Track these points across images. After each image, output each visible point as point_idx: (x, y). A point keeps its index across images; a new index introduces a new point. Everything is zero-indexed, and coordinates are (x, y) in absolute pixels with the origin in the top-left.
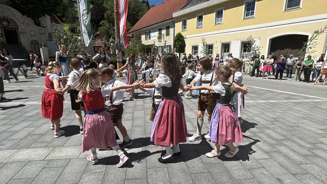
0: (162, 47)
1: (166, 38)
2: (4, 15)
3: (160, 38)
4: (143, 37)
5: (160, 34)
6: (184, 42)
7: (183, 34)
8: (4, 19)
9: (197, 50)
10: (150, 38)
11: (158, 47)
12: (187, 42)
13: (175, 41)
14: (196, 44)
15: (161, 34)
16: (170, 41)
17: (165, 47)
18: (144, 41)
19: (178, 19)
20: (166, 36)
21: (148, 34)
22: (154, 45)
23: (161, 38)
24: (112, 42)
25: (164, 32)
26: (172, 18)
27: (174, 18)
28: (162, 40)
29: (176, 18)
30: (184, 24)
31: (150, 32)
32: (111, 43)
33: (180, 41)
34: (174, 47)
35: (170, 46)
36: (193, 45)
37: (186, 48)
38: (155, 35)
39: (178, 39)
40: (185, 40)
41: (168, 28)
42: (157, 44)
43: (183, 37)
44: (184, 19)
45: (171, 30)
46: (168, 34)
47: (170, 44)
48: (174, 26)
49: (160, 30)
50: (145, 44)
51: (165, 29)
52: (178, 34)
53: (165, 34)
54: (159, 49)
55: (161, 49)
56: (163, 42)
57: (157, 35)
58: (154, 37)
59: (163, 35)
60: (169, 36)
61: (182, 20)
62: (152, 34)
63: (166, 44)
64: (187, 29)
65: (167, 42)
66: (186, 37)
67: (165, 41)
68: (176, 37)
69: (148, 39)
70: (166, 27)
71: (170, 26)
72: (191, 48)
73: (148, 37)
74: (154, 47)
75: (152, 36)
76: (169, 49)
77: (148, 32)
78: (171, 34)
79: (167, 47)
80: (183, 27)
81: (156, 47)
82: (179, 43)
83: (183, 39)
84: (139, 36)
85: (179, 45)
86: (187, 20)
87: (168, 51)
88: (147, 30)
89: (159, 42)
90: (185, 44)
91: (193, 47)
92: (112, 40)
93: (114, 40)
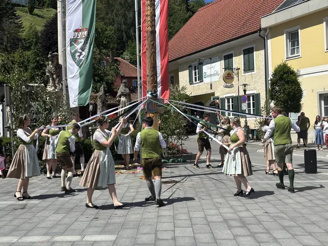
0: (233, 98)
1: (246, 77)
3: (228, 77)
4: (184, 76)
6: (298, 85)
7: (293, 65)
10: (201, 79)
11: (223, 100)
12: (304, 83)
13: (272, 85)
15: (232, 69)
16: (256, 84)
17: (243, 98)
18: (187, 86)
19: (275, 31)
20: (245, 71)
21: (196, 69)
22: (213, 94)
23: (232, 78)
24: (122, 95)
25: (238, 61)
26: (260, 30)
27: (265, 29)
28: (235, 82)
29: (271, 28)
30: (294, 39)
31: (201, 64)
32: (120, 96)
33: (288, 82)
34: (272, 95)
35: (256, 97)
36: (322, 91)
37: (302, 99)
38: (214, 70)
39: (281, 78)
40: (300, 79)
41: (248, 52)
42: (221, 92)
43: (292, 73)
44: (291, 31)
45: (258, 56)
46: (249, 67)
47: (255, 92)
48: (265, 47)
49: (228, 58)
50: (188, 93)
51: (242, 55)
52: (280, 66)
53: (242, 68)
54: (226, 104)
55: (231, 104)
56: (236, 88)
57: (219, 72)
58: (211, 75)
59: (236, 72)
60: (253, 73)
61: (285, 31)
62: (206, 68)
63: (247, 93)
64: (300, 54)
65: (247, 88)
66: (302, 72)
67: (245, 85)
68: (275, 75)
69: (196, 81)
70: (244, 51)
71: (254, 46)
72: (316, 98)
73: (196, 78)
74: (213, 99)
75: (208, 74)
76: (253, 103)
77: (195, 67)
78: (258, 69)
79: (249, 100)
80: (290, 48)
81: (218, 101)
82: (285, 89)
83: (294, 78)
84: (173, 74)
85: (284, 92)
86: (299, 30)
87: (252, 108)
88: (195, 60)
89: (226, 87)
90: (301, 90)
91: (321, 95)
92: (123, 91)
93: (128, 90)
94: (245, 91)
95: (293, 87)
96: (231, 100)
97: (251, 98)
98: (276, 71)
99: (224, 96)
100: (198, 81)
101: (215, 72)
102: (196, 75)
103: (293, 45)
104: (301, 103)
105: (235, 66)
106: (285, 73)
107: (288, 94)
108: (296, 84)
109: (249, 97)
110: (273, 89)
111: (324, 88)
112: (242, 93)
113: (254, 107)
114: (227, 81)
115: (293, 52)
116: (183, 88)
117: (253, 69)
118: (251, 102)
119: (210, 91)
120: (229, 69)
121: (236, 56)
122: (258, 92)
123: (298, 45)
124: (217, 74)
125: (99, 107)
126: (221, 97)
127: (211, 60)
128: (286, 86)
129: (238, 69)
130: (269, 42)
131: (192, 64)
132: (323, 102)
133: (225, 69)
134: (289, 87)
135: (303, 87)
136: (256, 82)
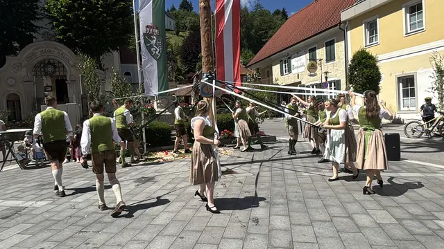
0: (318, 85)
1: (325, 66)
2: (50, 57)
3: (312, 67)
4: (276, 69)
5: (313, 58)
6: (377, 69)
7: (372, 51)
8: (49, 63)
9: (413, 84)
10: (290, 71)
12: (383, 68)
13: (350, 70)
14: (407, 72)
15: (315, 60)
18: (280, 78)
20: (327, 61)
21: (286, 61)
22: (300, 82)
23: (316, 68)
25: (321, 53)
26: (340, 23)
27: (345, 22)
28: (318, 71)
29: (350, 21)
30: (372, 28)
31: (290, 58)
33: (366, 67)
34: (350, 79)
35: (337, 83)
36: (400, 74)
37: (381, 82)
38: (300, 63)
39: (359, 63)
40: (378, 64)
41: (330, 44)
42: (307, 81)
43: (371, 57)
44: (369, 21)
45: (339, 47)
46: (331, 57)
47: (336, 79)
48: (344, 38)
49: (312, 51)
51: (324, 48)
52: (358, 52)
53: (324, 58)
56: (319, 76)
57: (305, 64)
59: (318, 62)
60: (334, 62)
61: (364, 21)
62: (294, 62)
63: (328, 80)
64: (378, 41)
65: (329, 75)
66: (380, 57)
67: (326, 73)
68: (353, 60)
70: (326, 43)
71: (335, 38)
72: (395, 81)
73: (286, 70)
75: (295, 66)
78: (339, 57)
79: (331, 86)
80: (368, 37)
82: (364, 73)
83: (372, 62)
84: (268, 70)
85: (362, 76)
86: (378, 19)
88: (285, 56)
89: (311, 75)
90: (379, 74)
91: (399, 78)
94: (326, 78)
95: (372, 71)
97: (333, 84)
98: (354, 56)
99: (309, 84)
100: (287, 73)
102: (285, 68)
103: (371, 34)
104: (380, 85)
105: (318, 57)
106: (363, 58)
107: (367, 78)
108: (374, 68)
109: (331, 84)
110: (352, 74)
111: (403, 72)
112: (324, 81)
114: (311, 70)
115: (371, 40)
116: (277, 80)
117: (334, 59)
119: (297, 81)
120: (313, 60)
121: (319, 48)
122: (339, 79)
123: (376, 33)
124: (303, 65)
126: (306, 84)
127: (298, 53)
128: (365, 70)
129: (321, 60)
130: (349, 32)
131: (282, 59)
132: (401, 84)
133: (310, 60)
134: (368, 70)
135: (381, 71)
136: (337, 70)
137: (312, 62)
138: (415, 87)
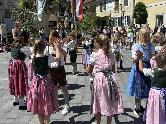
0: (119, 18)
1: (124, 8)
3: (117, 8)
4: (98, 9)
5: (117, 4)
6: (146, 12)
7: (145, 3)
9: (162, 20)
10: (105, 9)
11: (114, 19)
12: (149, 11)
13: (135, 11)
14: (160, 13)
16: (129, 11)
17: (122, 18)
18: (99, 13)
20: (124, 5)
21: (103, 5)
22: (110, 16)
23: (119, 9)
25: (121, 1)
28: (120, 10)
31: (105, 3)
32: (65, 17)
33: (141, 10)
34: (134, 16)
35: (129, 17)
36: (157, 14)
37: (148, 18)
39: (139, 8)
40: (147, 9)
42: (114, 15)
43: (144, 6)
46: (126, 4)
47: (128, 15)
50: (100, 16)
52: (138, 3)
53: (123, 4)
54: (116, 21)
55: (118, 20)
56: (120, 13)
57: (113, 6)
58: (110, 7)
59: (120, 6)
60: (128, 6)
62: (108, 5)
63: (124, 15)
65: (125, 13)
66: (149, 5)
67: (124, 12)
68: (136, 7)
69: (103, 10)
72: (155, 17)
73: (103, 9)
74: (110, 18)
75: (108, 7)
76: (127, 20)
77: (103, 3)
78: (130, 4)
79: (125, 19)
81: (112, 19)
82: (140, 13)
83: (144, 8)
84: (94, 7)
85: (139, 15)
87: (126, 22)
89: (116, 12)
90: (147, 14)
91: (157, 16)
92: (66, 14)
93: (68, 14)
94: (123, 14)
96: (118, 19)
97: (127, 18)
100: (104, 10)
101: (112, 6)
102: (103, 7)
104: (147, 20)
105: (120, 3)
106: (140, 6)
107: (141, 16)
109: (125, 17)
111: (159, 13)
113: (127, 22)
114: (116, 10)
117: (128, 4)
118: (126, 19)
122: (129, 15)
124: (112, 7)
125: (57, 22)
126: (114, 17)
129: (121, 4)
131: (102, 2)
133: (116, 4)
134: (142, 12)
136: (129, 10)
137: (117, 5)
138: (163, 21)
